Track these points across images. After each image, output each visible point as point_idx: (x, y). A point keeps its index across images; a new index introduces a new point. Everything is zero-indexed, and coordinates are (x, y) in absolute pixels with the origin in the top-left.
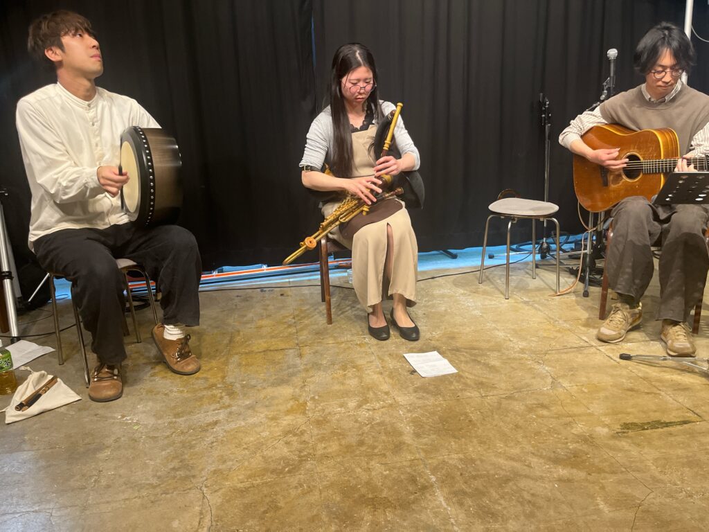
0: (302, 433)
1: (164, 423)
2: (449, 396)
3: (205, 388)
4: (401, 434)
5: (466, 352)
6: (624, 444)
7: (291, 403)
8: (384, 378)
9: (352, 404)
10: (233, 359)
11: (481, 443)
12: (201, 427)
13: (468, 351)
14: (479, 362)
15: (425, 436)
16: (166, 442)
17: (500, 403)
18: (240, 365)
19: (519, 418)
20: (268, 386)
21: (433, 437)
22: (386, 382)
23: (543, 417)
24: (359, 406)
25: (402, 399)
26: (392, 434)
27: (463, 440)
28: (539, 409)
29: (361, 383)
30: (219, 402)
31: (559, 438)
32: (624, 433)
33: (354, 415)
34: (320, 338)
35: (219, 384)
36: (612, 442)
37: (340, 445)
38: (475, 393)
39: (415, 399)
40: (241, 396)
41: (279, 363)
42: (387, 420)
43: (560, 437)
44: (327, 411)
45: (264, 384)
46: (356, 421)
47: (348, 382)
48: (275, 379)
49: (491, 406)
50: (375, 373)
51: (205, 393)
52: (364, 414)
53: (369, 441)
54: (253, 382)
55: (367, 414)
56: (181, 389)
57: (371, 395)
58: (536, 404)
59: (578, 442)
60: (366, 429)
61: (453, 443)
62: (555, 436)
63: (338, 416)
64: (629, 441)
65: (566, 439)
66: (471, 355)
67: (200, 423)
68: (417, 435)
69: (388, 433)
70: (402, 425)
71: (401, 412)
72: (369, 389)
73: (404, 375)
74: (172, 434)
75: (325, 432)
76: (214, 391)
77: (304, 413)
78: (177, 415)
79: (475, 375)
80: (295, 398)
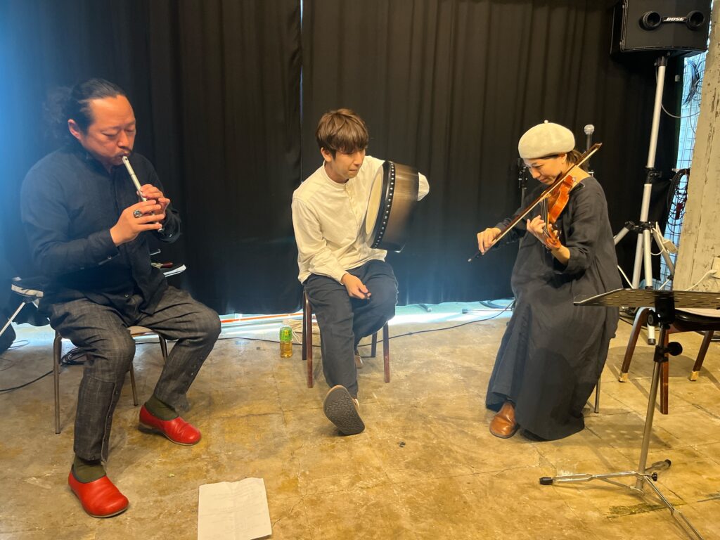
0: (298, 515)
1: (149, 502)
2: (442, 474)
3: (189, 459)
4: (398, 517)
5: (453, 422)
6: (615, 529)
7: (282, 479)
8: (374, 451)
9: (345, 481)
10: (215, 425)
11: (479, 529)
12: (189, 506)
13: (454, 420)
14: (467, 433)
15: (423, 520)
16: (153, 525)
17: (492, 482)
18: (223, 431)
19: (513, 500)
20: (256, 458)
21: (431, 520)
22: (376, 456)
23: (535, 498)
24: (353, 484)
25: (395, 476)
26: (388, 516)
27: (461, 525)
28: (531, 490)
29: (351, 456)
30: (205, 477)
31: (553, 524)
32: (614, 517)
33: (348, 494)
34: (303, 402)
35: (204, 454)
36: (604, 528)
37: (338, 530)
38: (467, 469)
39: (408, 477)
40: (229, 470)
41: (264, 430)
42: (383, 500)
43: (554, 522)
44: (320, 489)
45: (251, 455)
46: (351, 502)
47: (338, 455)
48: (262, 450)
49: (484, 485)
50: (364, 444)
51: (190, 465)
52: (358, 493)
53: (366, 525)
54: (239, 453)
55: (362, 494)
56: (164, 460)
57: (362, 471)
58: (526, 484)
59: (572, 528)
60: (362, 511)
61: (451, 529)
62: (550, 521)
63: (331, 496)
64: (620, 526)
65: (561, 524)
66: (458, 425)
67: (187, 503)
68: (415, 519)
69: (384, 516)
70: (398, 507)
71: (395, 492)
72: (360, 464)
73: (394, 448)
74: (159, 516)
75: (320, 514)
76: (199, 463)
77: (296, 491)
78: (162, 492)
79: (464, 449)
80: (284, 473)
